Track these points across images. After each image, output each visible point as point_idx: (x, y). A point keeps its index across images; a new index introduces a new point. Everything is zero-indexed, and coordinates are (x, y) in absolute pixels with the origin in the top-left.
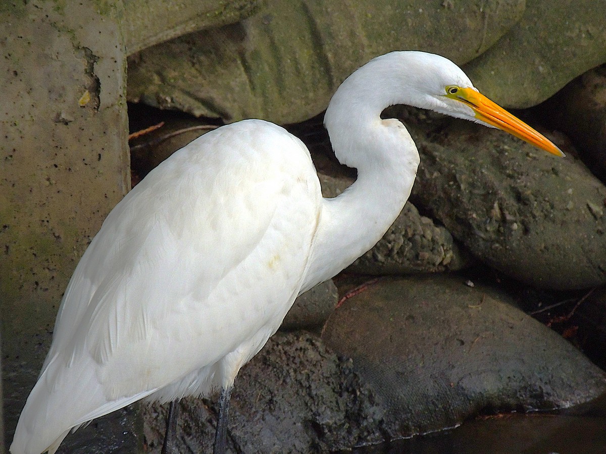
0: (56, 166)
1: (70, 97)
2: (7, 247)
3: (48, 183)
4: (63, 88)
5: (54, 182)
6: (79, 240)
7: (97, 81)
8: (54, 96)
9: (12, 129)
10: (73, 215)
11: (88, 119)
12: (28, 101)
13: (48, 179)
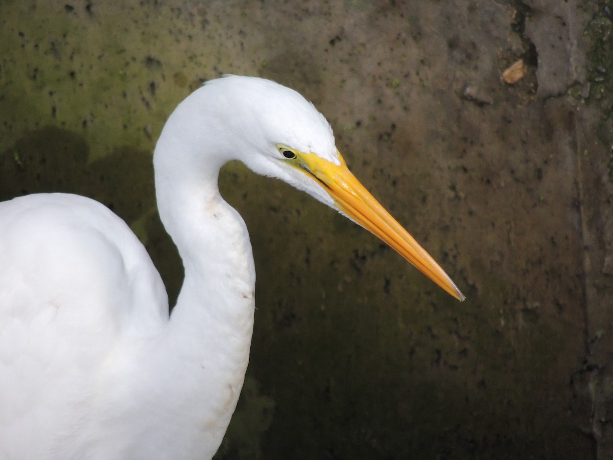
0: (465, 170)
1: (486, 63)
2: (388, 283)
3: (452, 194)
4: (474, 46)
5: (462, 195)
6: (509, 301)
7: (532, 48)
8: (457, 54)
9: (389, 92)
10: (497, 258)
11: (519, 107)
12: (413, 52)
13: (453, 188)
